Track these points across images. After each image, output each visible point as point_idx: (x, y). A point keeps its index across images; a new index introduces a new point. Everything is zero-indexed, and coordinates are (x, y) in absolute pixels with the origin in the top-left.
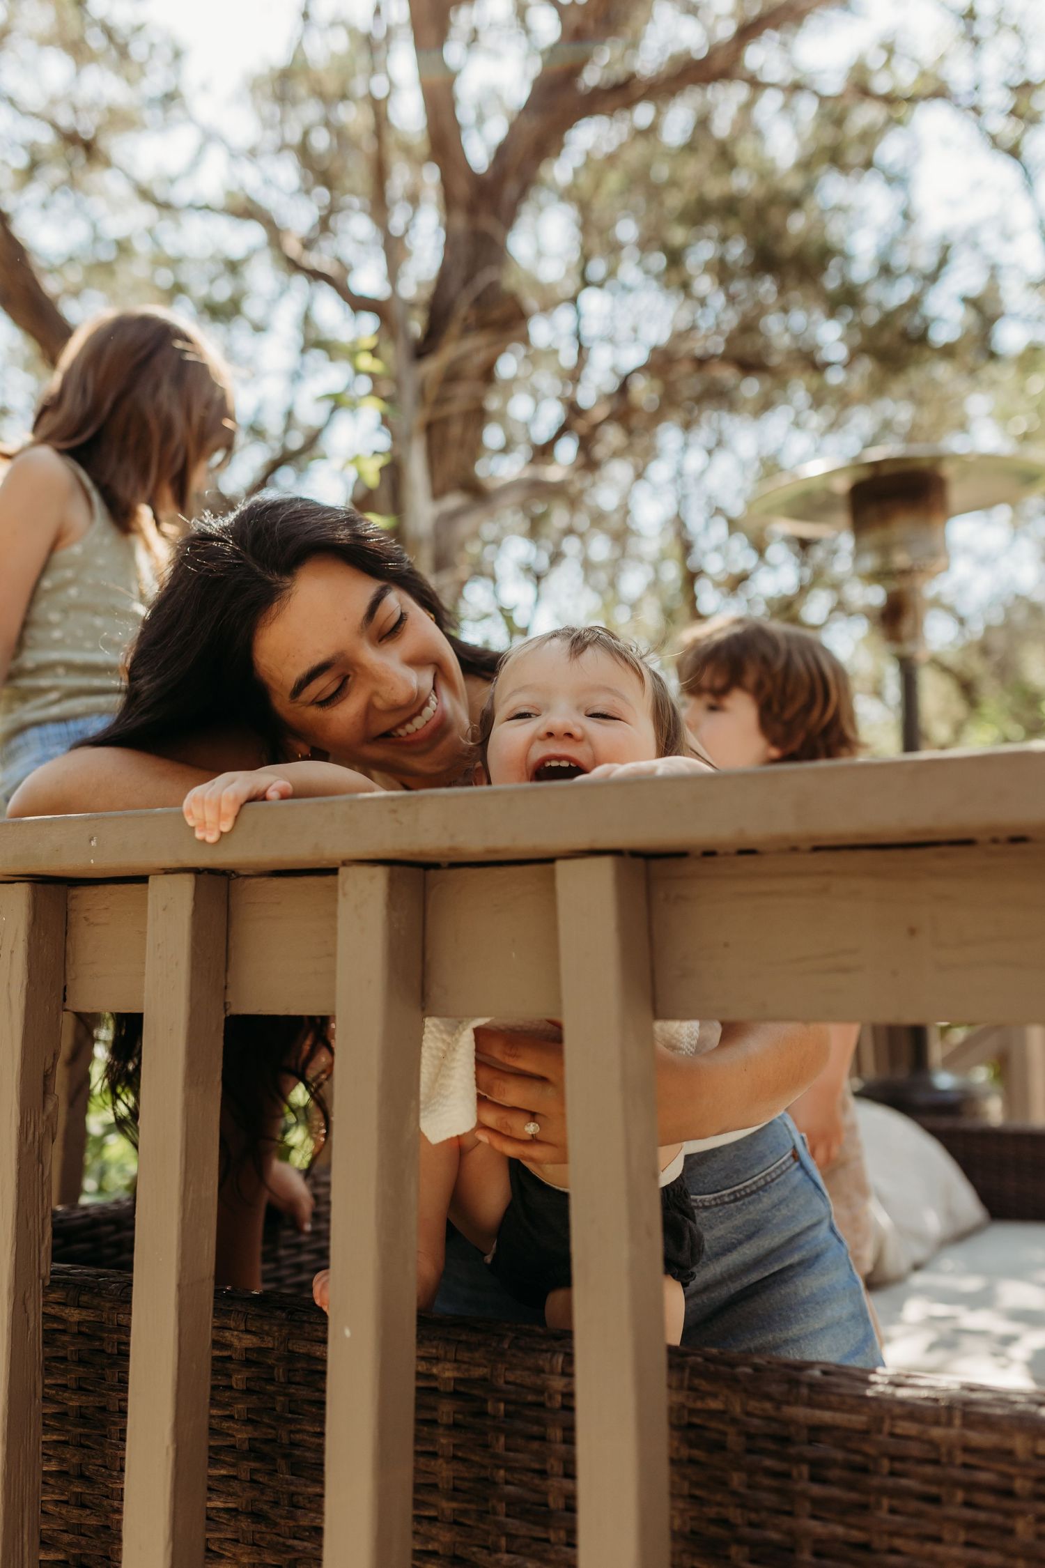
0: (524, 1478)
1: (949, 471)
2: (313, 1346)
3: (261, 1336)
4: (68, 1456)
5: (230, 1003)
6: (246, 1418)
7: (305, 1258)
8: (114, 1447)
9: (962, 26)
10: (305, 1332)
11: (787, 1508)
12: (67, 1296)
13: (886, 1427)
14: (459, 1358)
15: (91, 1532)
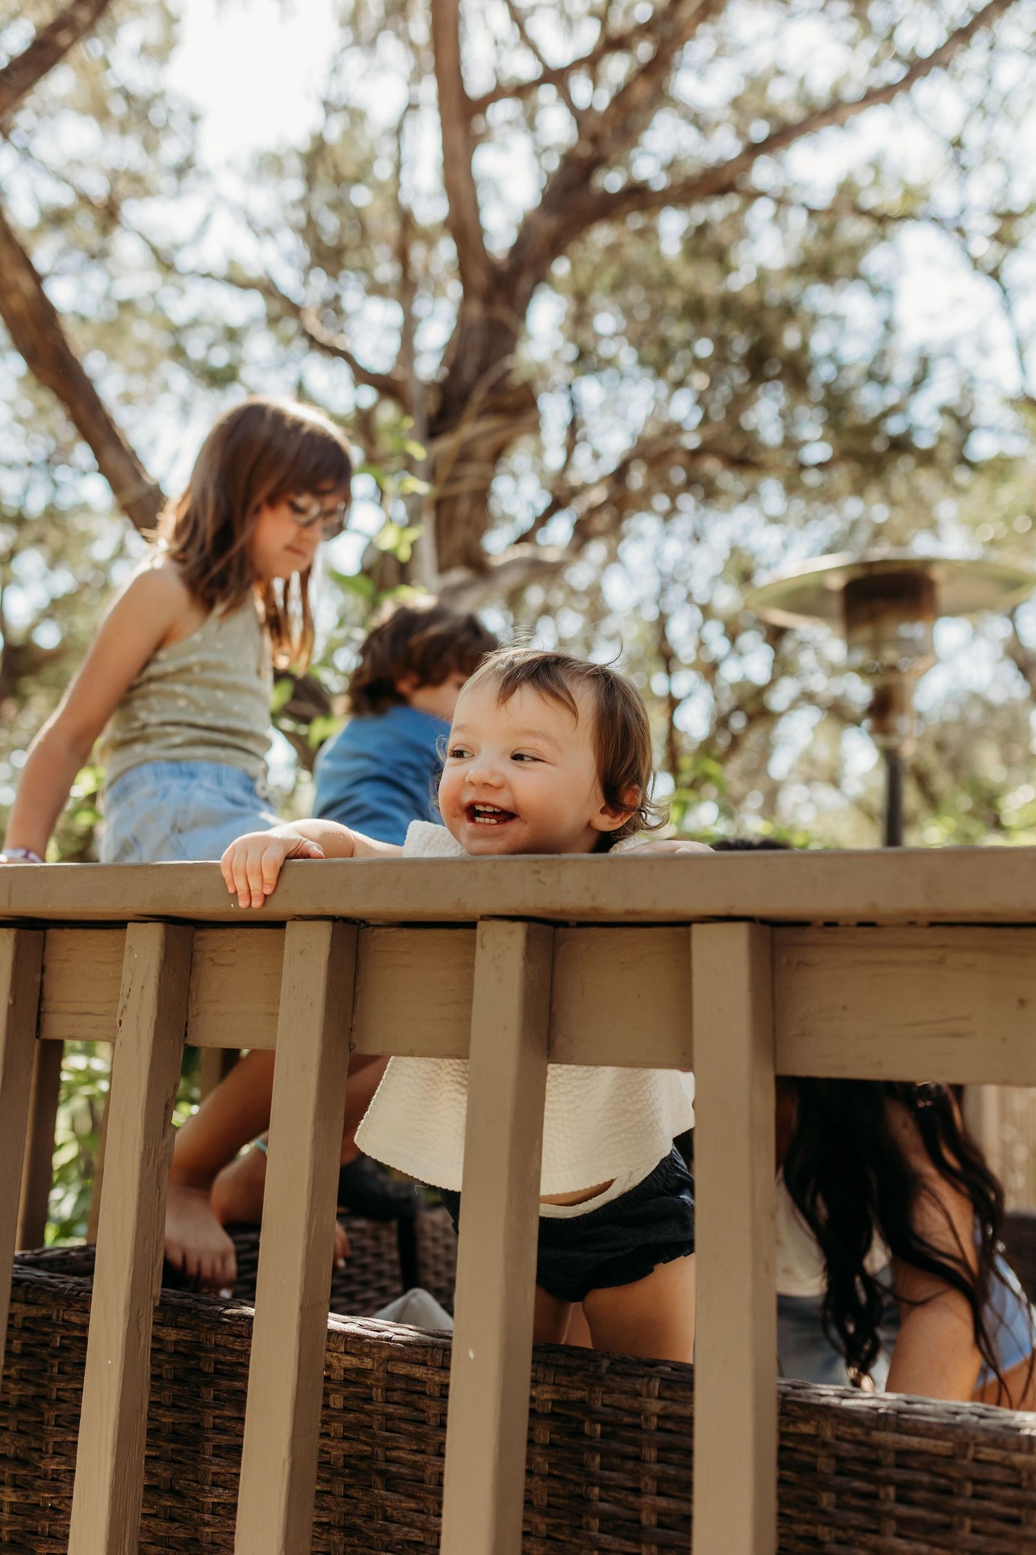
0: (618, 1496)
1: (938, 574)
2: (412, 1368)
3: (360, 1357)
4: (159, 1470)
5: (354, 1043)
6: (342, 1436)
7: (370, 1294)
8: (207, 1462)
9: (951, 152)
10: (405, 1355)
11: (874, 1527)
12: (165, 1317)
13: (971, 1452)
14: (556, 1381)
15: (178, 1544)
